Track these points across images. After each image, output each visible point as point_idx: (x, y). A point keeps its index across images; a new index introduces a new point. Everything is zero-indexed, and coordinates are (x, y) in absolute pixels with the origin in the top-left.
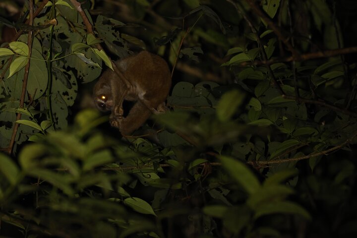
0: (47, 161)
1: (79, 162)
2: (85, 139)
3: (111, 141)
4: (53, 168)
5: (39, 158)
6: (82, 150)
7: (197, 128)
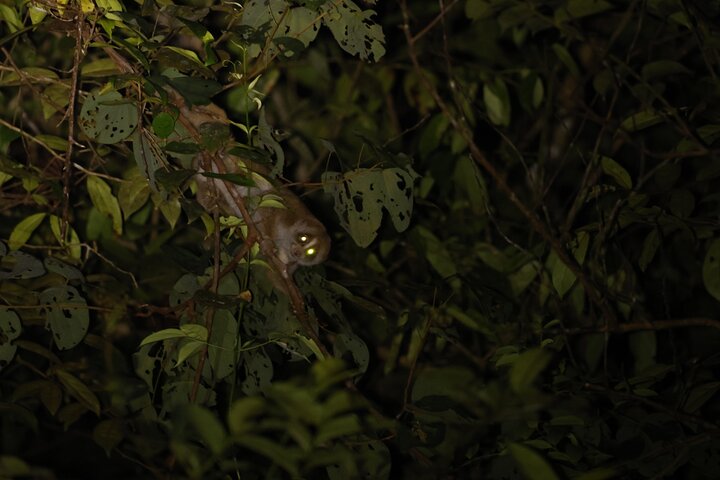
0: (267, 424)
1: (313, 430)
2: (322, 398)
3: (363, 402)
4: (273, 435)
5: (258, 417)
6: (318, 412)
7: (483, 395)
